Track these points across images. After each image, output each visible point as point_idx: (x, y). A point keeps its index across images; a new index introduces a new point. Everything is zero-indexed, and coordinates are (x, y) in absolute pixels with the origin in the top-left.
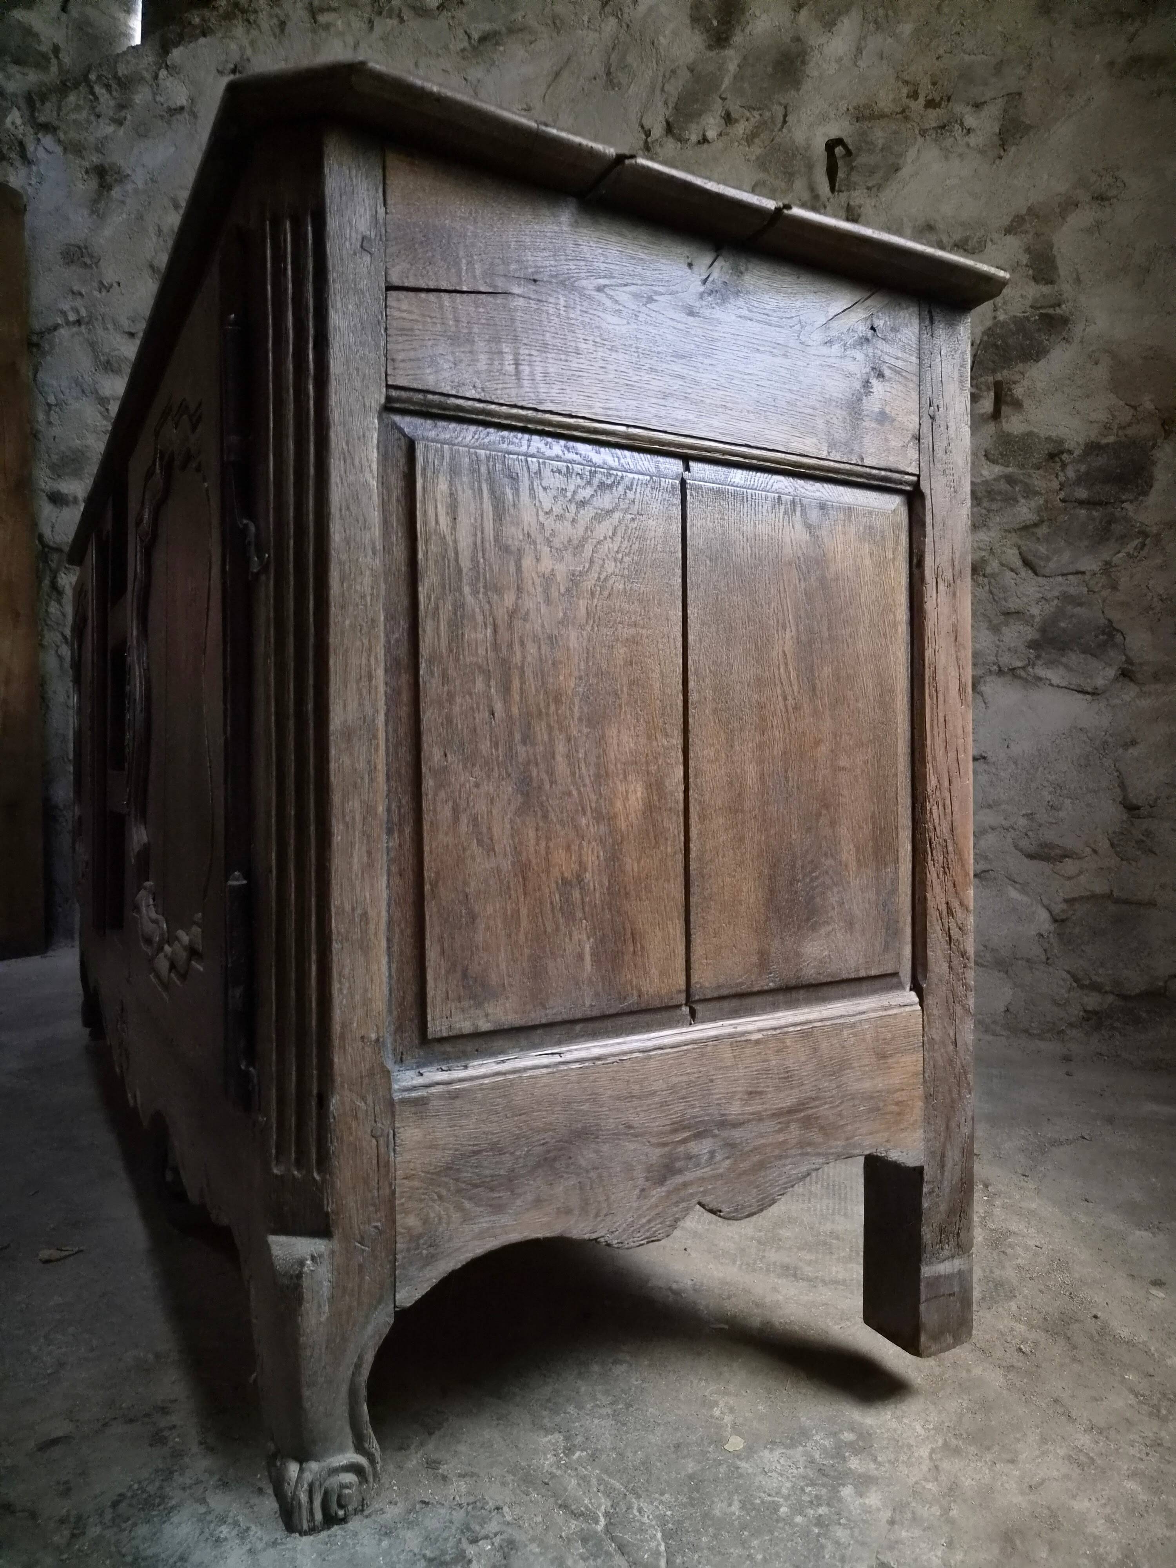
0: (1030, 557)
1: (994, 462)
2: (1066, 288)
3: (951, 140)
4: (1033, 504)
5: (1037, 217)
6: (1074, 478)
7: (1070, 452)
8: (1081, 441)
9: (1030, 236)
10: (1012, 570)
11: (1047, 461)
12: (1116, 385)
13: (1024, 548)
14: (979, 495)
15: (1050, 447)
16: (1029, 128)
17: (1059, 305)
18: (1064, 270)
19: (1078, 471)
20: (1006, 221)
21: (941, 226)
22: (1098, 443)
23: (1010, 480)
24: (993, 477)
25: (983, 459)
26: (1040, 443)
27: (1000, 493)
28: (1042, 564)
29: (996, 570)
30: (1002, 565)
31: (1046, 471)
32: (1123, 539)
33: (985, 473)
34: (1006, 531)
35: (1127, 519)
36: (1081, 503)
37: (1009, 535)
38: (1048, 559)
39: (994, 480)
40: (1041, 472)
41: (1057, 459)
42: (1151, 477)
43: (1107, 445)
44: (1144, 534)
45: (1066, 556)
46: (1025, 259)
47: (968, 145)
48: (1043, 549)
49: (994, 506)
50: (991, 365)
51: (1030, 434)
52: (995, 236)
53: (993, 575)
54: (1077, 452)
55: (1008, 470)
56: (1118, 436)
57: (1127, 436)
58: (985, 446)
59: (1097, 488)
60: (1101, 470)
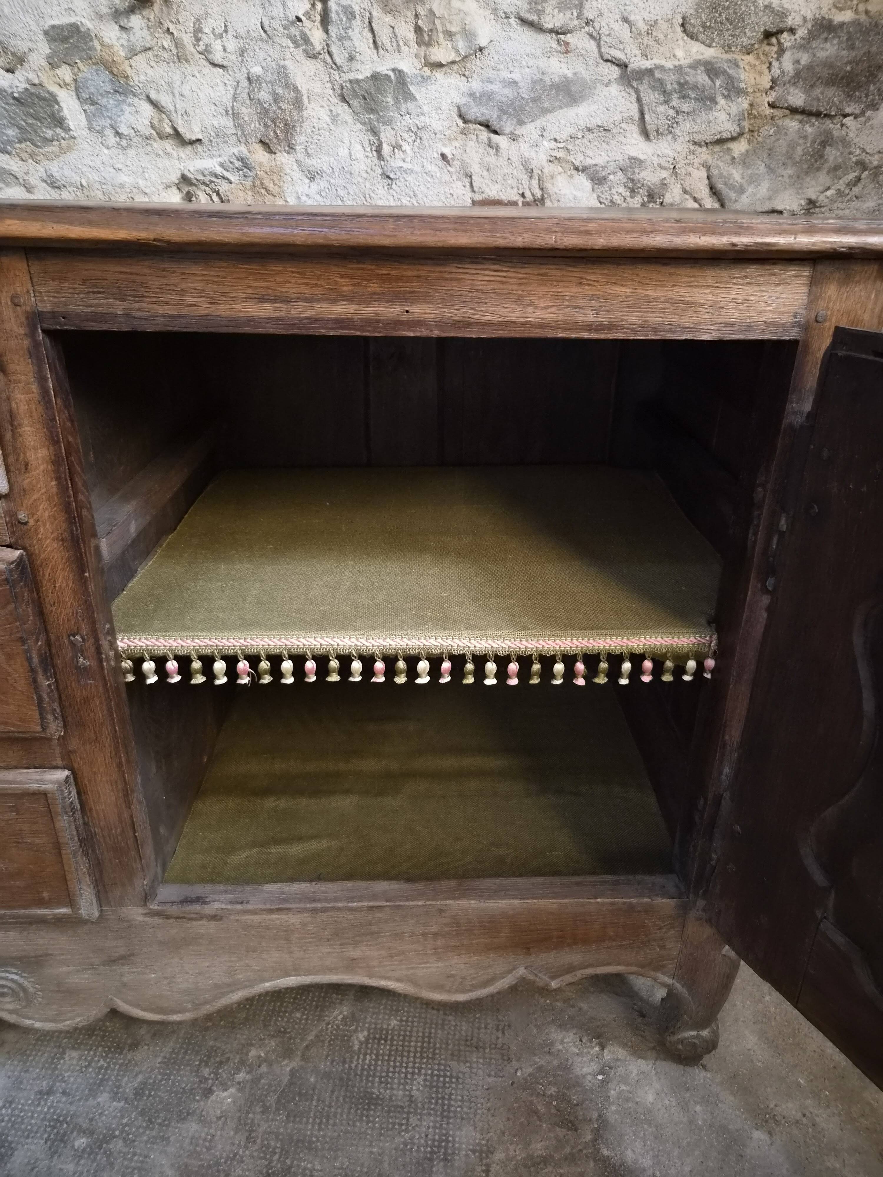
0: (720, 186)
1: (692, 36)
4: (734, 109)
6: (792, 73)
7: (792, 31)
8: (809, 16)
11: (761, 42)
13: (715, 172)
14: (669, 87)
15: (769, 20)
19: (798, 62)
22: (830, 21)
23: (710, 68)
24: (688, 61)
25: (679, 29)
26: (756, 14)
27: (695, 87)
28: (733, 195)
29: (677, 200)
30: (685, 192)
31: (758, 58)
32: (836, 170)
33: (680, 54)
34: (695, 143)
35: (845, 142)
36: (794, 111)
37: (700, 150)
38: (741, 190)
39: (690, 66)
40: (750, 58)
41: (774, 40)
43: (841, 24)
44: (862, 165)
45: (763, 189)
48: (737, 175)
49: (686, 107)
54: (802, 32)
55: (710, 53)
56: (856, 12)
57: (867, 12)
58: (683, 9)
59: (817, 92)
60: (827, 64)
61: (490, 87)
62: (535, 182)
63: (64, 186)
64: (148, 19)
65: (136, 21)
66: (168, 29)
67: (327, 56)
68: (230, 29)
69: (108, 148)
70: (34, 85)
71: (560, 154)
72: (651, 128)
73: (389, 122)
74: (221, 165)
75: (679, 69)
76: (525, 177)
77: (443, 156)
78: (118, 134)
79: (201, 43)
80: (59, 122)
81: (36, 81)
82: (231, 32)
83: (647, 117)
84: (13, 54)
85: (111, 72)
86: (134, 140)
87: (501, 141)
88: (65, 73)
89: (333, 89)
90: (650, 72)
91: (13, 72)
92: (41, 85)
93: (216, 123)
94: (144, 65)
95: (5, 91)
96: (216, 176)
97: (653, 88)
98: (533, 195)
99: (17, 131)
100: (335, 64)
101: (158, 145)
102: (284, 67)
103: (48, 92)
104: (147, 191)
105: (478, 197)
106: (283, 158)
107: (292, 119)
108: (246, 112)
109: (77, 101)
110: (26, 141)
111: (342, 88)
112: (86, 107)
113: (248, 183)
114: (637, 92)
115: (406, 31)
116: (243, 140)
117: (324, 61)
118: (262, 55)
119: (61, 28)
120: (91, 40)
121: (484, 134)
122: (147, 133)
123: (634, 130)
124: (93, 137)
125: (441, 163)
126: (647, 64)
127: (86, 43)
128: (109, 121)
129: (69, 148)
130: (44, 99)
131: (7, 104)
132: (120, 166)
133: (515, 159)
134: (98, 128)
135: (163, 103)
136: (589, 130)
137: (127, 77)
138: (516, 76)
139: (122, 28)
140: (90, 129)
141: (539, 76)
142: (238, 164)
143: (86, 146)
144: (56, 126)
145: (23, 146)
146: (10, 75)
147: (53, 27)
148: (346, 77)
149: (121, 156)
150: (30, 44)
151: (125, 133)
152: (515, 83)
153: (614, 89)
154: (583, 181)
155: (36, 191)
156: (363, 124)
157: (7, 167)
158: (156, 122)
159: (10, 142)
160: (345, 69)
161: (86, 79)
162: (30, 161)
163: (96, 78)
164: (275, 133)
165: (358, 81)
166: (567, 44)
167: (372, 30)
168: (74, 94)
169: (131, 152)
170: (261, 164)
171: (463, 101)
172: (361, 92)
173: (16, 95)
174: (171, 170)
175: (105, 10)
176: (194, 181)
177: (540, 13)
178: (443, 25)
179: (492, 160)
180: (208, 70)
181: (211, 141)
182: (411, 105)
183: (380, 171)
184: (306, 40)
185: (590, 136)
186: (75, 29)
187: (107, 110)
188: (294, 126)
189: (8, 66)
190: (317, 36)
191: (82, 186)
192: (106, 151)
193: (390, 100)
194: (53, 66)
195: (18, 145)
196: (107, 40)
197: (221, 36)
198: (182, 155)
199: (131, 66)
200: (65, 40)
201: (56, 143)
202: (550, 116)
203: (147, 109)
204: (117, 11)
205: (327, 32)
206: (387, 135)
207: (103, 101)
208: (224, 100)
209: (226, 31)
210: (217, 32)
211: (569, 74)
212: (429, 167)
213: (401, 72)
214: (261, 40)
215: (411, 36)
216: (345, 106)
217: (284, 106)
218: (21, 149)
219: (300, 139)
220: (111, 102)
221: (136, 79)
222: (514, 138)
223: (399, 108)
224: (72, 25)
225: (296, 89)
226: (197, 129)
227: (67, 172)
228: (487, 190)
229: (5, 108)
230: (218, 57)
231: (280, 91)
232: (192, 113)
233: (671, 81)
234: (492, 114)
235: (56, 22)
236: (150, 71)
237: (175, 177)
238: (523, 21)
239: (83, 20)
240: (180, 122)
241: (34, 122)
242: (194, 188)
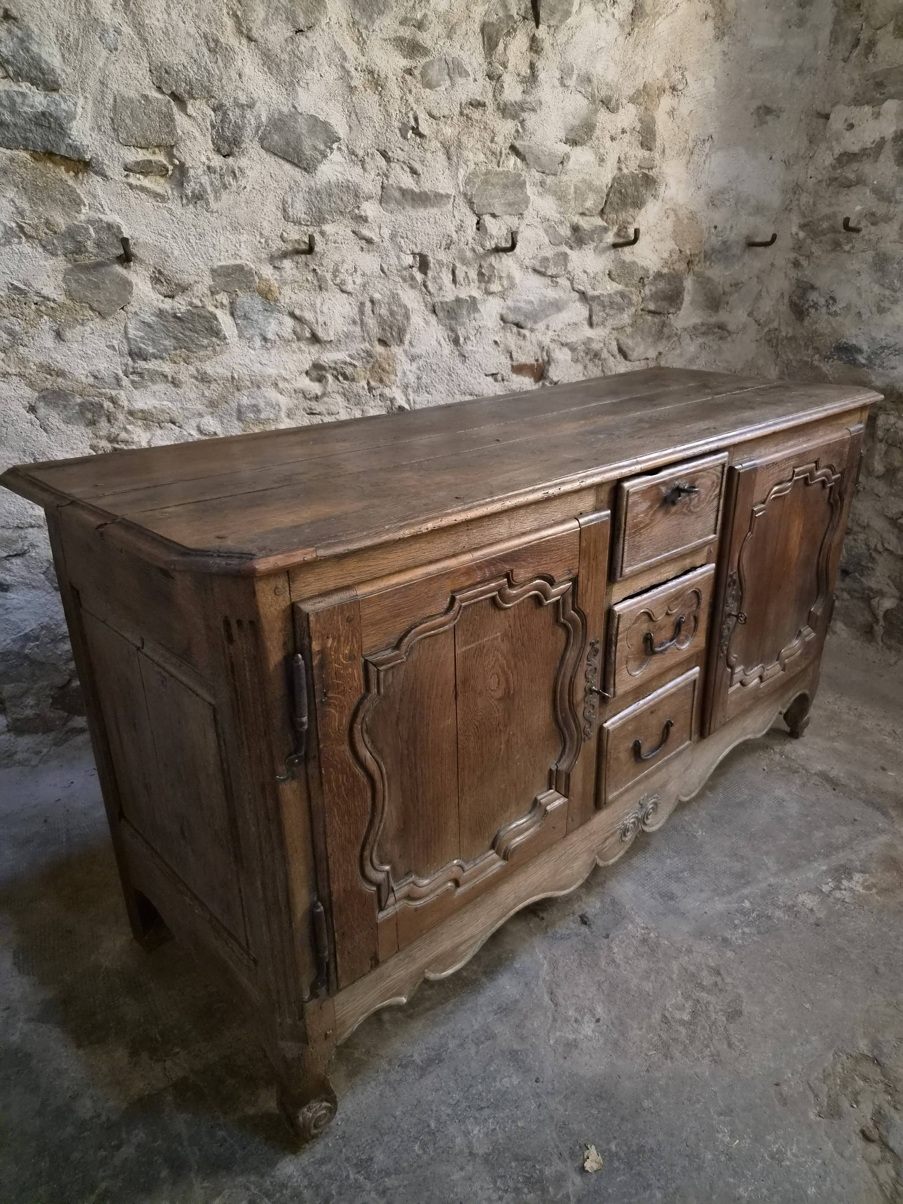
0: (624, 348)
1: (613, 280)
2: (657, 155)
3: (603, 5)
4: (630, 313)
5: (648, 95)
6: (649, 295)
7: (648, 277)
8: (655, 271)
9: (643, 108)
10: (613, 355)
11: (639, 282)
12: (676, 236)
13: (621, 342)
14: (606, 303)
15: (641, 273)
16: (647, 15)
17: (652, 168)
18: (658, 143)
19: (651, 290)
20: (631, 91)
21: (595, 80)
22: (661, 273)
23: (622, 295)
24: (612, 291)
25: (607, 276)
27: (616, 304)
28: (630, 353)
29: (606, 356)
30: (609, 352)
32: (669, 338)
33: (609, 288)
34: (612, 329)
35: (671, 325)
36: (650, 312)
37: (615, 332)
38: (633, 350)
39: (614, 294)
40: (635, 290)
41: (643, 281)
42: (683, 299)
43: (665, 274)
45: (641, 349)
46: (638, 126)
47: (613, 15)
48: (630, 342)
49: (611, 313)
50: (616, 207)
51: (634, 263)
52: (625, 101)
53: (605, 359)
54: (651, 278)
55: (620, 287)
56: (669, 268)
57: (674, 269)
58: (609, 267)
59: (659, 303)
60: (663, 292)
61: (519, 304)
62: (545, 353)
63: (215, 380)
64: (297, 263)
65: (287, 264)
66: (314, 270)
67: (423, 288)
68: (358, 270)
69: (254, 349)
70: (197, 307)
71: (556, 338)
72: (595, 322)
73: (463, 324)
74: (350, 356)
75: (610, 295)
76: (538, 351)
77: (496, 342)
78: (265, 339)
79: (338, 279)
80: (216, 332)
81: (200, 304)
82: (359, 272)
83: (594, 318)
84: (176, 285)
85: (267, 298)
86: (278, 343)
87: (526, 332)
88: (224, 298)
89: (426, 306)
90: (598, 297)
91: (172, 297)
92: (203, 307)
93: (346, 330)
94: (290, 291)
95: (167, 312)
96: (345, 363)
97: (599, 304)
98: (543, 360)
99: (174, 341)
100: (429, 292)
101: (294, 345)
102: (397, 294)
103: (209, 312)
104: (288, 377)
105: (515, 363)
106: (396, 350)
107: (404, 325)
108: (371, 322)
109: (230, 318)
110: (181, 348)
111: (434, 306)
112: (239, 322)
113: (369, 366)
114: (591, 306)
115: (473, 274)
116: (367, 339)
117: (421, 290)
118: (380, 286)
119: (227, 267)
120: (253, 276)
121: (515, 329)
122: (290, 338)
123: (586, 323)
124: (243, 342)
125: (494, 346)
126: (596, 293)
127: (247, 278)
128: (259, 331)
129: (222, 352)
130: (204, 317)
131: (167, 321)
132: (266, 362)
133: (534, 342)
134: (248, 336)
135: (307, 318)
136: (569, 325)
137: (276, 300)
138: (533, 299)
139: (275, 267)
140: (240, 337)
141: (543, 298)
142: (363, 355)
143: (236, 349)
144: (212, 336)
145: (178, 352)
146: (170, 300)
147: (221, 267)
148: (437, 299)
149: (265, 355)
150: (196, 278)
151: (273, 339)
152: (532, 302)
153: (578, 304)
154: (566, 350)
155: (184, 386)
156: (445, 326)
157: (160, 369)
158: (298, 329)
159: (166, 350)
160: (436, 295)
161: (244, 303)
162: (182, 363)
163: (250, 301)
164: (391, 334)
165: (446, 303)
166: (557, 282)
167: (454, 273)
168: (228, 312)
169: (273, 351)
170: (380, 354)
171: (504, 312)
172: (447, 308)
173: (179, 315)
174: (304, 361)
175: (264, 256)
176: (328, 368)
177: (546, 268)
178: (499, 273)
179: (522, 343)
180: (339, 295)
181: (340, 341)
182: (477, 315)
183: (457, 353)
184: (413, 278)
185: (569, 327)
186: (240, 268)
187: (258, 323)
188: (405, 330)
189: (170, 293)
190: (419, 277)
191: (233, 378)
192: (253, 352)
193: (465, 313)
194: (212, 293)
195: (173, 352)
196: (265, 276)
197: (352, 275)
198: (312, 350)
199: (280, 293)
200: (229, 275)
201: (210, 349)
202: (549, 318)
203: (289, 322)
204: (272, 256)
205: (425, 274)
206: (461, 332)
207: (255, 317)
208: (351, 314)
209: (356, 271)
210: (350, 272)
211: (557, 297)
212: (488, 349)
213: (474, 298)
214: (380, 277)
215: (476, 277)
216: (434, 316)
217: (399, 318)
218: (176, 355)
219: (408, 337)
220: (261, 317)
221: (282, 301)
222: (532, 330)
223: (469, 317)
224: (237, 266)
225: (405, 307)
226: (332, 334)
227: (220, 370)
228: (520, 360)
229: (164, 325)
230: (350, 287)
231: (395, 309)
232: (329, 324)
233: (606, 300)
234: (521, 319)
235: (223, 263)
236: (294, 296)
237: (307, 366)
238: (535, 271)
239: (248, 263)
240: (320, 330)
241: (192, 334)
242: (324, 372)
